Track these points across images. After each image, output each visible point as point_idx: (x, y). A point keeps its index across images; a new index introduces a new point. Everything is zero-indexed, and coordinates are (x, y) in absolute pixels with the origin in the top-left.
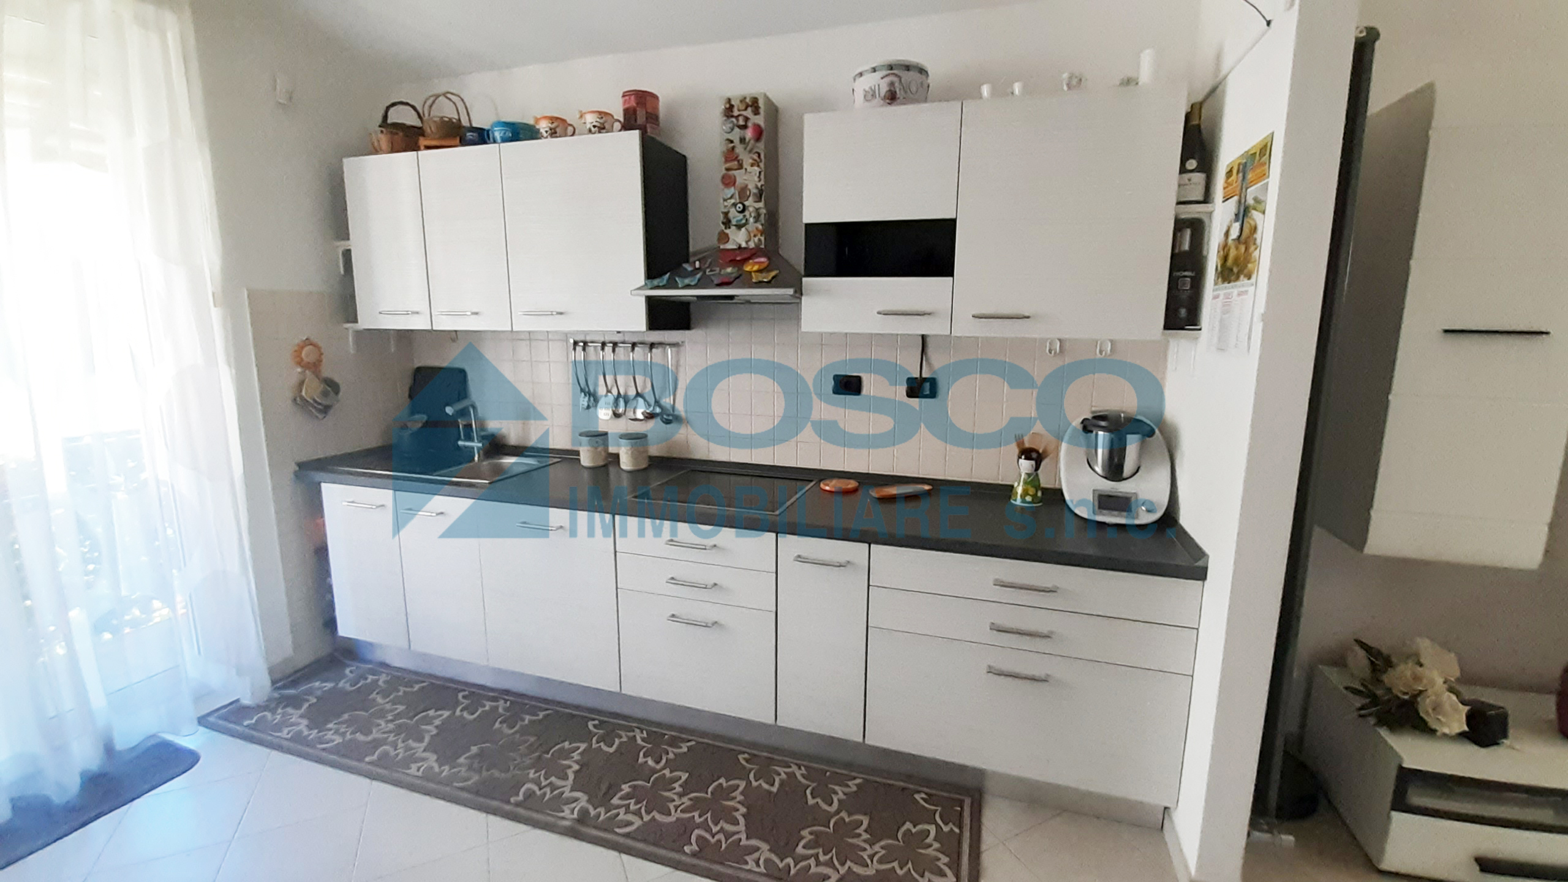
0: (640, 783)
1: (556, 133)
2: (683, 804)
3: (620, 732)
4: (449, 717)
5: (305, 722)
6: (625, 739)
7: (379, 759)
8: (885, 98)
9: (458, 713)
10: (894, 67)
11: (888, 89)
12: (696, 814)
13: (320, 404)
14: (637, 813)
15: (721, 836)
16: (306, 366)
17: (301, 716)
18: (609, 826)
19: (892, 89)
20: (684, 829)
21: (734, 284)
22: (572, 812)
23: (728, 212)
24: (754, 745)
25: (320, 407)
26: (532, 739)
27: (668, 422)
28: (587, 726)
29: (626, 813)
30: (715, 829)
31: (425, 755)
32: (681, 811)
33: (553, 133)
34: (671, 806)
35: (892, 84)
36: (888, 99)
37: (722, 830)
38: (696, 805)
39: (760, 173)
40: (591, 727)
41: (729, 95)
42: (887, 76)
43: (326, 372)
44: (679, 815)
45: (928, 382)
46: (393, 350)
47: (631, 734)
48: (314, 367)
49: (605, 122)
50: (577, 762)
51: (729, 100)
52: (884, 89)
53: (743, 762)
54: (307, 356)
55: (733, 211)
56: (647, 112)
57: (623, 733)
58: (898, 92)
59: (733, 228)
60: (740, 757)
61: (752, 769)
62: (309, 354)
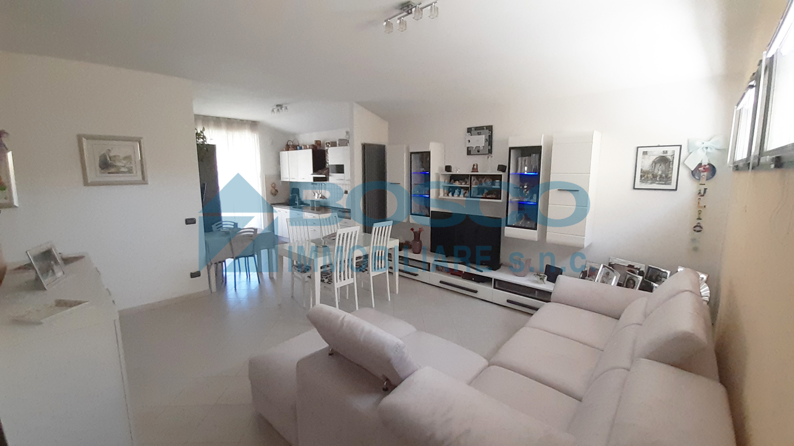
1: (309, 148)
16: (273, 187)
21: (324, 175)
25: (274, 194)
27: (324, 199)
33: (304, 148)
43: (276, 189)
46: (288, 184)
56: (317, 144)
62: (273, 185)
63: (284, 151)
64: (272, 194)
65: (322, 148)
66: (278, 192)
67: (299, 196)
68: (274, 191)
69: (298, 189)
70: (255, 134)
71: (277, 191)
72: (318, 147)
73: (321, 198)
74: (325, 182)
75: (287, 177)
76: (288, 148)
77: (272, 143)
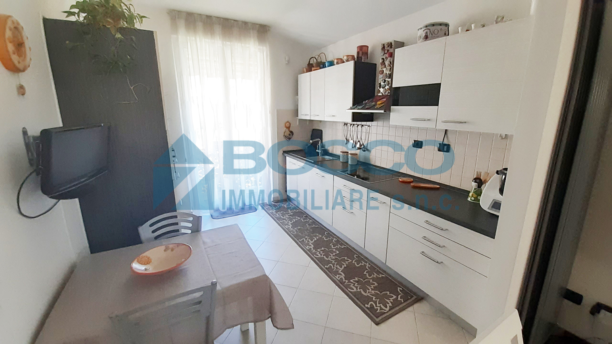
0: (361, 279)
1: (348, 60)
2: (372, 292)
3: (362, 261)
4: (321, 237)
5: (291, 225)
6: (363, 264)
7: (302, 241)
8: (424, 38)
9: (323, 237)
10: (428, 26)
11: (425, 35)
12: (374, 297)
13: (288, 137)
14: (357, 288)
15: (379, 308)
16: (287, 128)
17: (291, 224)
18: (347, 287)
19: (427, 34)
20: (369, 299)
21: (371, 108)
22: (339, 277)
23: (381, 83)
24: (405, 287)
25: (288, 138)
26: (338, 252)
27: (364, 151)
28: (354, 255)
29: (353, 286)
30: (378, 305)
31: (311, 245)
32: (370, 294)
33: (338, 63)
34: (368, 291)
35: (427, 33)
36: (425, 38)
37: (380, 307)
38: (376, 295)
39: (390, 69)
40: (355, 256)
41: (383, 43)
42: (425, 30)
43: (291, 129)
44: (369, 294)
45: (446, 145)
46: (308, 124)
47: (365, 264)
48: (288, 128)
49: (349, 58)
50: (346, 264)
51: (384, 45)
52: (424, 35)
53: (399, 291)
54: (287, 125)
55: (382, 82)
56: (362, 52)
57: (363, 263)
58: (429, 35)
59: (381, 88)
60: (399, 288)
61: (401, 294)
62: (288, 125)
63: (304, 73)
64: (285, 137)
65: (368, 61)
66: (293, 134)
67: (322, 142)
68: (288, 133)
69: (322, 131)
70: (265, 48)
71: (292, 132)
72: (363, 58)
73: (359, 149)
74: (368, 123)
75: (307, 114)
76: (310, 68)
77: (289, 61)
